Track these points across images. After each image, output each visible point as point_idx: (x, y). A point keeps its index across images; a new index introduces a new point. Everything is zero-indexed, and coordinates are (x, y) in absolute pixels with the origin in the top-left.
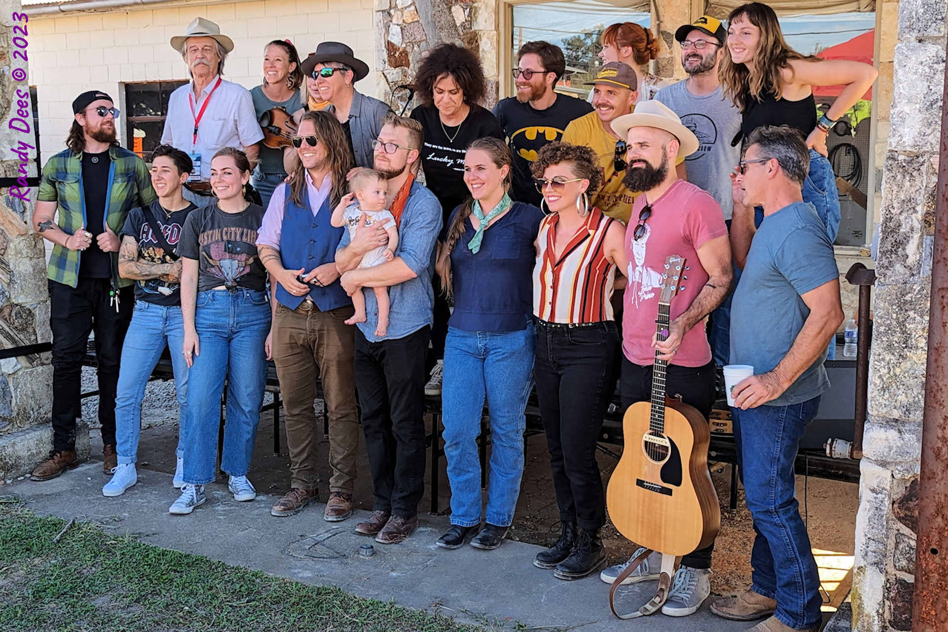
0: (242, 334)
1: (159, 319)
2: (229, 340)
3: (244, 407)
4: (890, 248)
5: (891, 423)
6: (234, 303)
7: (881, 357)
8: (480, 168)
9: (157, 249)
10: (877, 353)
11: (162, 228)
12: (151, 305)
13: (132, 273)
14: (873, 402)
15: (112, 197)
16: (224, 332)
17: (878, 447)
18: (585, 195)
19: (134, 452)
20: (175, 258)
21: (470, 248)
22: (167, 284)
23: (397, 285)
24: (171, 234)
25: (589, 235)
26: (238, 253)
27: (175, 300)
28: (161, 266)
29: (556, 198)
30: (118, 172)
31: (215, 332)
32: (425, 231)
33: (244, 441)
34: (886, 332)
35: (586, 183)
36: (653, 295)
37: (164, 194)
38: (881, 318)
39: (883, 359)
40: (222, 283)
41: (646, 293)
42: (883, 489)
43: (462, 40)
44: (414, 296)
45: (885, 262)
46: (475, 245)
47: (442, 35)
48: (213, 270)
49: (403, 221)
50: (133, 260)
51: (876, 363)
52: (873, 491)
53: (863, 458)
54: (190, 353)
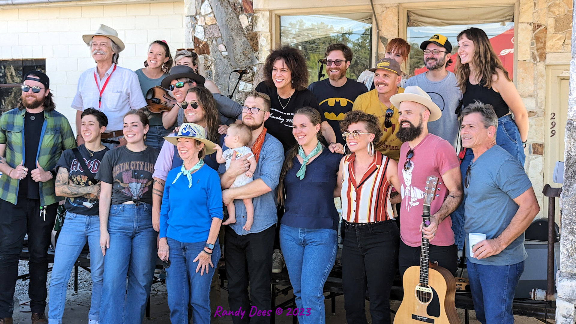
0: (142, 234)
1: (83, 224)
2: (132, 238)
3: (141, 283)
4: (570, 175)
5: (574, 277)
6: (138, 213)
7: (567, 238)
8: (303, 126)
9: (83, 177)
10: (565, 236)
11: (87, 162)
12: (77, 215)
13: (65, 193)
14: (563, 264)
15: (43, 144)
16: (130, 233)
17: (567, 291)
18: (372, 143)
19: (61, 316)
20: (95, 182)
21: (297, 176)
22: (89, 200)
23: (258, 197)
24: (93, 166)
25: (377, 168)
26: (140, 178)
27: (95, 211)
28: (85, 188)
29: (355, 143)
30: (49, 127)
31: (124, 232)
32: (276, 162)
33: (140, 306)
34: (570, 223)
35: (373, 136)
36: (418, 203)
37: (89, 140)
38: (567, 215)
39: (568, 239)
40: (129, 199)
41: (414, 202)
42: (570, 315)
43: (247, 38)
44: (268, 205)
45: (568, 183)
46: (301, 174)
47: (233, 34)
48: (123, 191)
49: (261, 156)
50: (65, 184)
51: (564, 241)
52: (564, 317)
53: (558, 298)
54: (104, 247)
